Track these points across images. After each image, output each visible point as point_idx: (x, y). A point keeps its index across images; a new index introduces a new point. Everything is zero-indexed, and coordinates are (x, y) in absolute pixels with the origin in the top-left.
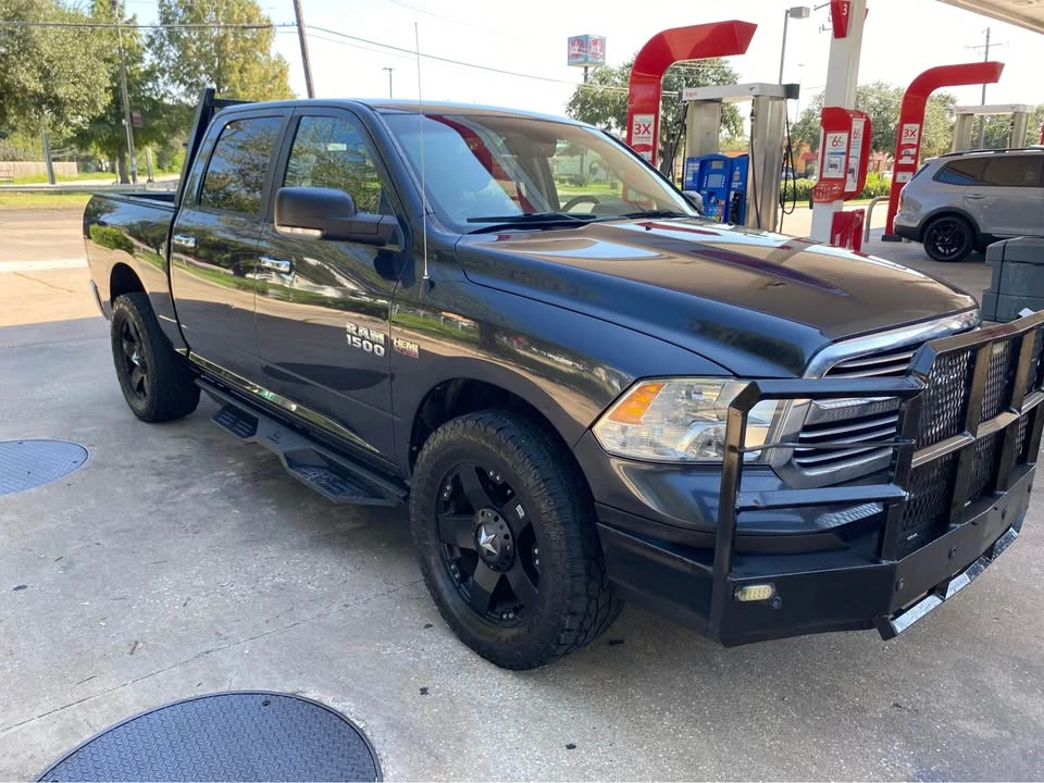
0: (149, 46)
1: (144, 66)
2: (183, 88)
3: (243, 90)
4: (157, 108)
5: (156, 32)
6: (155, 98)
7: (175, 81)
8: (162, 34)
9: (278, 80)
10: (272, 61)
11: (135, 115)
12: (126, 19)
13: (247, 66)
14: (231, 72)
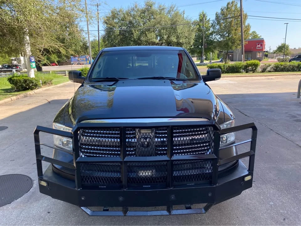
0: (212, 26)
1: (210, 32)
2: (219, 36)
3: (235, 35)
4: (212, 42)
5: (214, 22)
6: (212, 40)
7: (217, 34)
8: (215, 22)
9: (246, 31)
10: (246, 26)
11: (206, 44)
12: (207, 20)
13: (237, 28)
14: (232, 31)
